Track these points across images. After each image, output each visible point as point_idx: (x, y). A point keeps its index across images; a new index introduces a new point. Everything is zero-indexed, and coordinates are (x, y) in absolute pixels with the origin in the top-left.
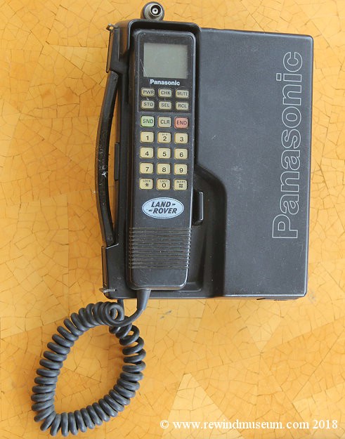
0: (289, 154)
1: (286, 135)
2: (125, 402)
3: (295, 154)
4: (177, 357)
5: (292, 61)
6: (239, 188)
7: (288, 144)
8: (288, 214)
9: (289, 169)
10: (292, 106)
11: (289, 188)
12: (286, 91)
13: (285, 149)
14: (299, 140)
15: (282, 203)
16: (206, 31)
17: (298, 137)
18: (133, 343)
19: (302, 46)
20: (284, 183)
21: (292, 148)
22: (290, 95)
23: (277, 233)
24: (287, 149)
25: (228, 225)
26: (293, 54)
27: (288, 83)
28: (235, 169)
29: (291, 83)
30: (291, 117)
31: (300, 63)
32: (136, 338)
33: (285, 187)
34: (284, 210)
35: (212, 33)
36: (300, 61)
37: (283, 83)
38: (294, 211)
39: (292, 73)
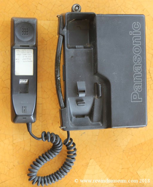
0: (137, 66)
1: (135, 58)
2: (65, 174)
3: (139, 66)
4: (87, 152)
5: (136, 26)
6: (116, 81)
7: (136, 62)
8: (137, 91)
9: (137, 72)
10: (137, 45)
11: (138, 80)
12: (134, 39)
13: (135, 64)
14: (140, 60)
15: (135, 87)
16: (99, 15)
17: (140, 58)
18: (72, 150)
19: (140, 19)
20: (135, 78)
21: (138, 63)
22: (136, 40)
23: (133, 100)
24: (136, 64)
25: (112, 97)
26: (136, 23)
27: (135, 35)
28: (114, 73)
29: (136, 35)
30: (137, 50)
31: (139, 27)
32: (74, 148)
33: (136, 80)
34: (136, 90)
35: (101, 16)
36: (140, 26)
37: (132, 36)
38: (140, 90)
39: (136, 31)
